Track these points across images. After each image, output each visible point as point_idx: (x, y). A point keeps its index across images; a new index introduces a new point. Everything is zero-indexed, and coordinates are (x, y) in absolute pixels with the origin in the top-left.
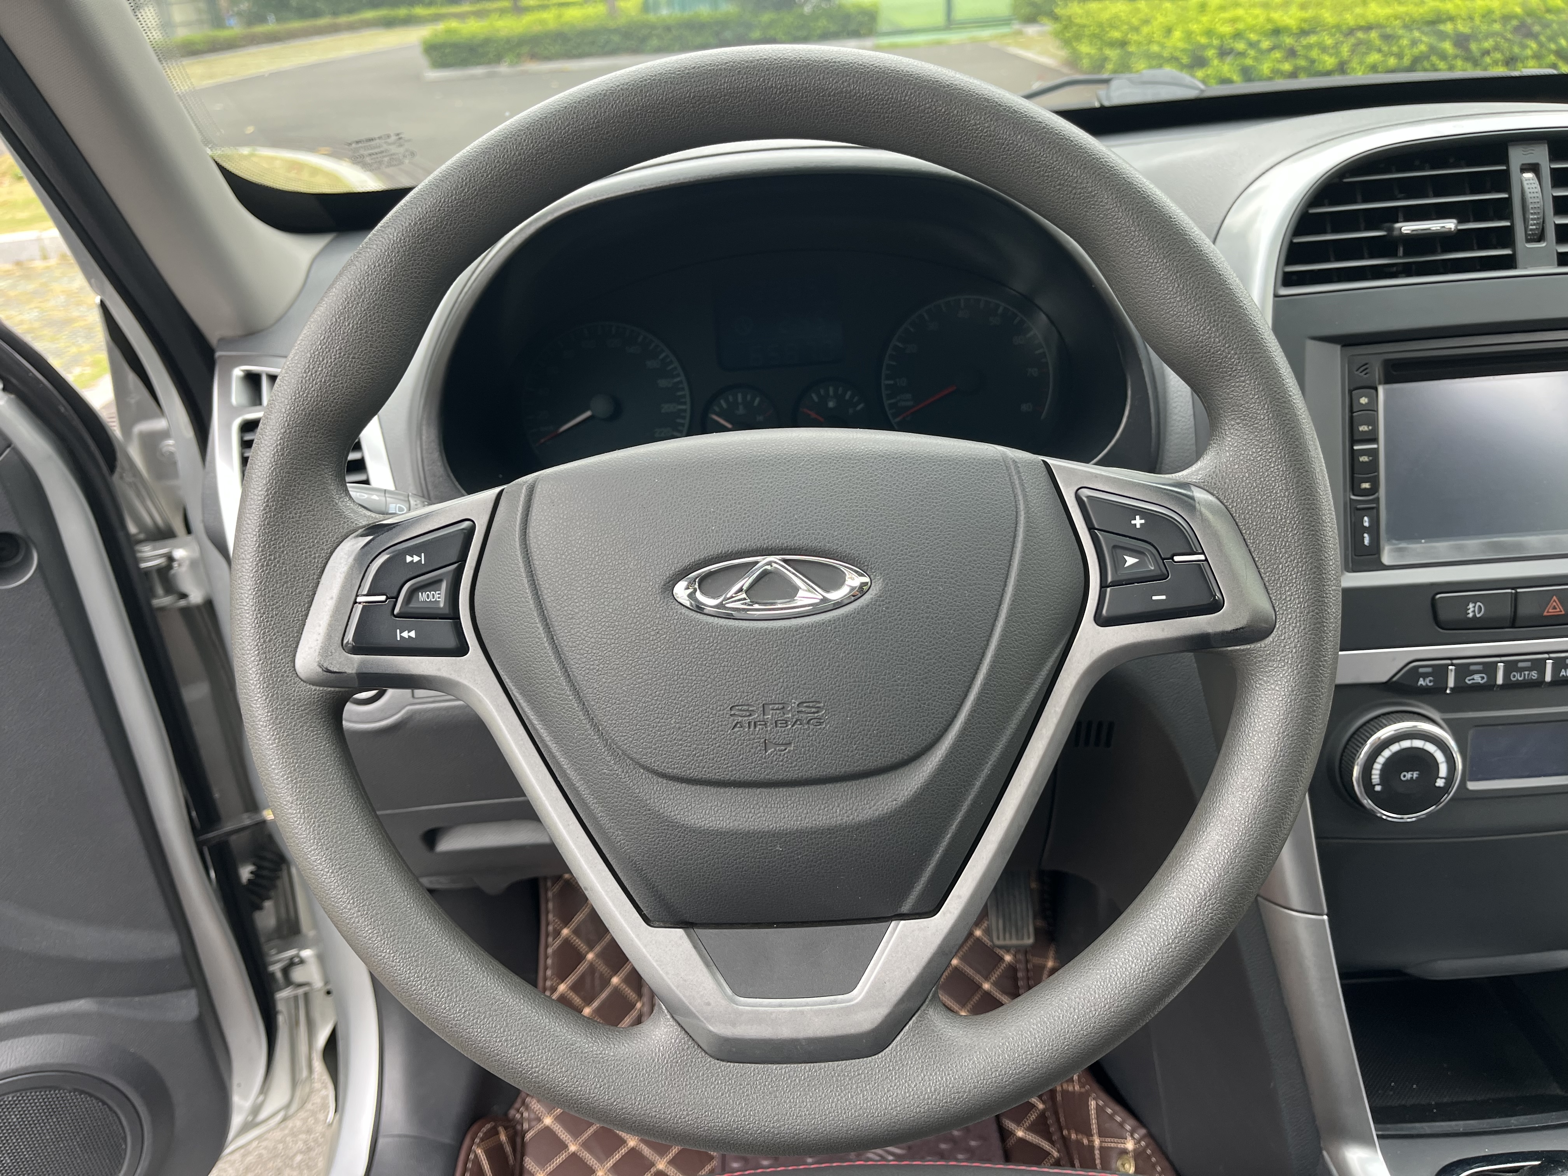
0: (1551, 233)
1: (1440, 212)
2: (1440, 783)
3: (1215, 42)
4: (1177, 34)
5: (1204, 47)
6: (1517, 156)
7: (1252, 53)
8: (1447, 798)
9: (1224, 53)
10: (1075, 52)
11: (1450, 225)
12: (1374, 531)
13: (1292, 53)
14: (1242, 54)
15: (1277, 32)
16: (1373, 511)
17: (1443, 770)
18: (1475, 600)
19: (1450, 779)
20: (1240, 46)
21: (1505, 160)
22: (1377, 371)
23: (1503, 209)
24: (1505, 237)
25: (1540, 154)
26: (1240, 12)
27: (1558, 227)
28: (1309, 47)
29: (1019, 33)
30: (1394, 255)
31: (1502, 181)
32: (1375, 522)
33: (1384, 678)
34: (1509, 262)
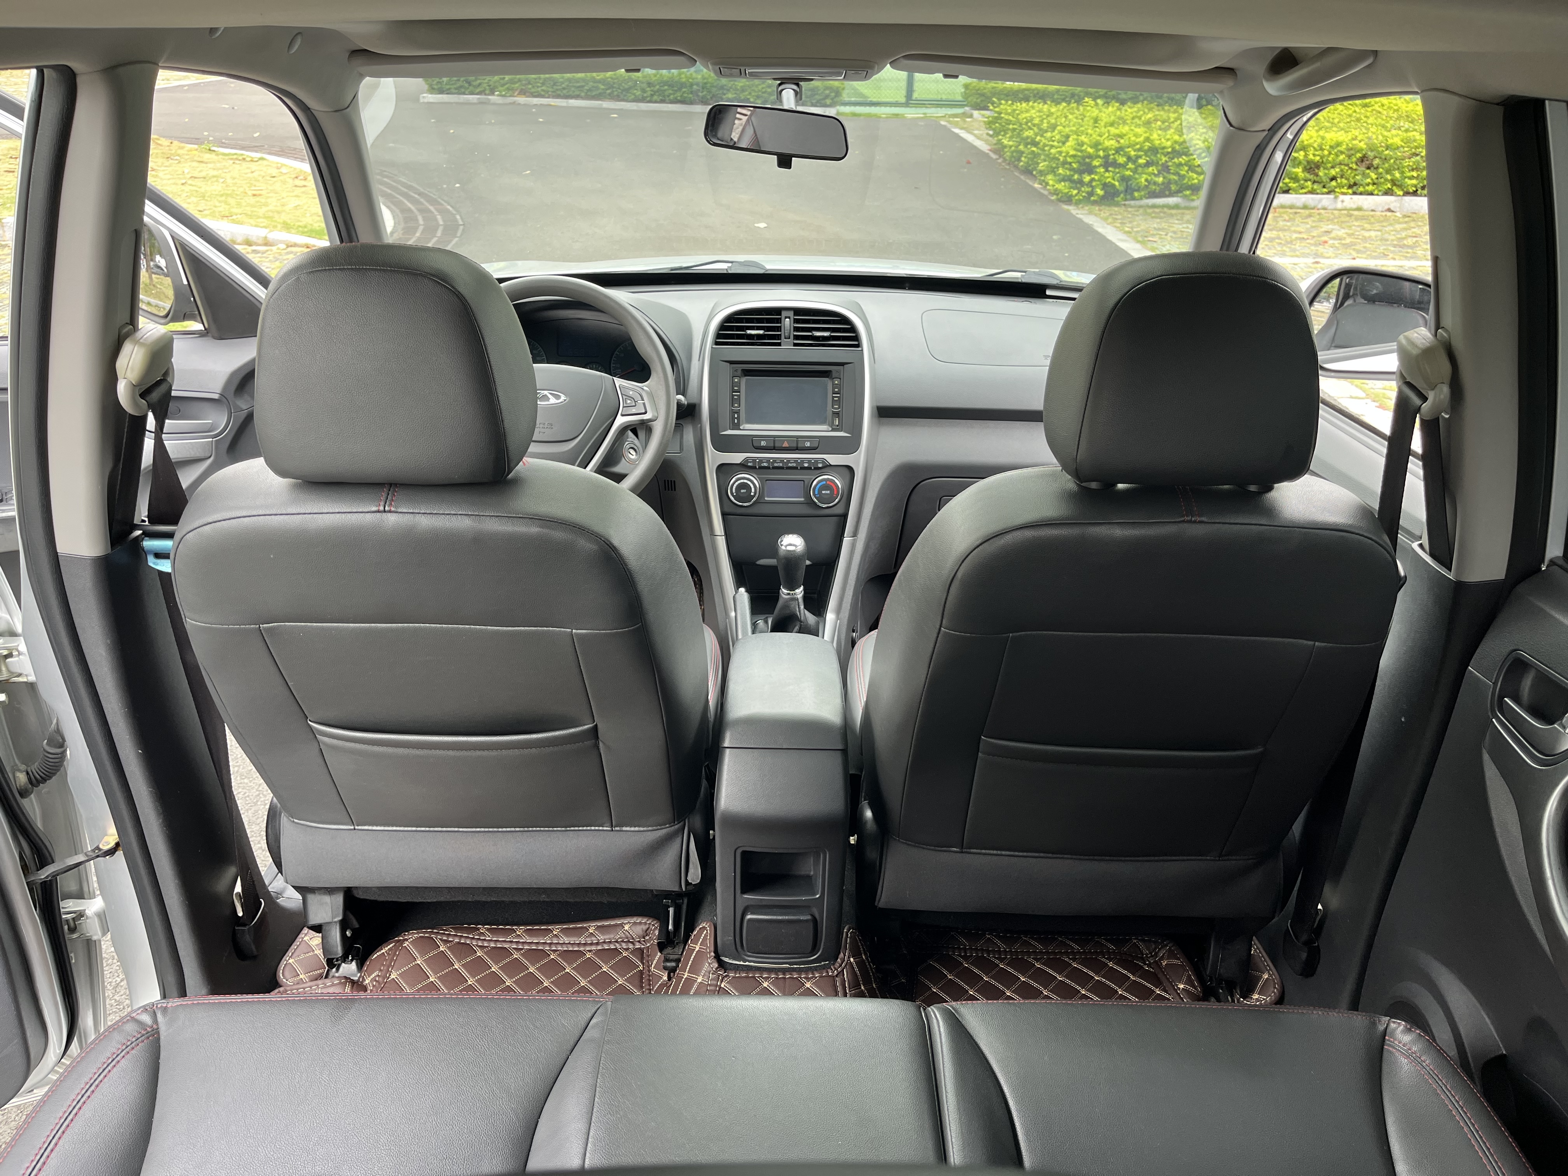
0: (792, 337)
1: (758, 328)
2: (752, 494)
3: (1101, 153)
4: (1071, 143)
5: (1090, 156)
6: (784, 314)
7: (1130, 165)
8: (754, 499)
9: (1108, 164)
10: (999, 142)
11: (761, 332)
12: (738, 418)
13: (1165, 168)
14: (1123, 166)
15: (1154, 150)
16: (738, 412)
17: (753, 490)
18: (763, 440)
19: (755, 493)
20: (1121, 160)
21: (780, 315)
22: (739, 372)
23: (779, 329)
24: (778, 337)
25: (791, 314)
26: (1125, 129)
27: (794, 335)
28: (1180, 165)
29: (965, 115)
30: (754, 339)
31: (779, 321)
32: (739, 416)
33: (739, 462)
34: (779, 344)
